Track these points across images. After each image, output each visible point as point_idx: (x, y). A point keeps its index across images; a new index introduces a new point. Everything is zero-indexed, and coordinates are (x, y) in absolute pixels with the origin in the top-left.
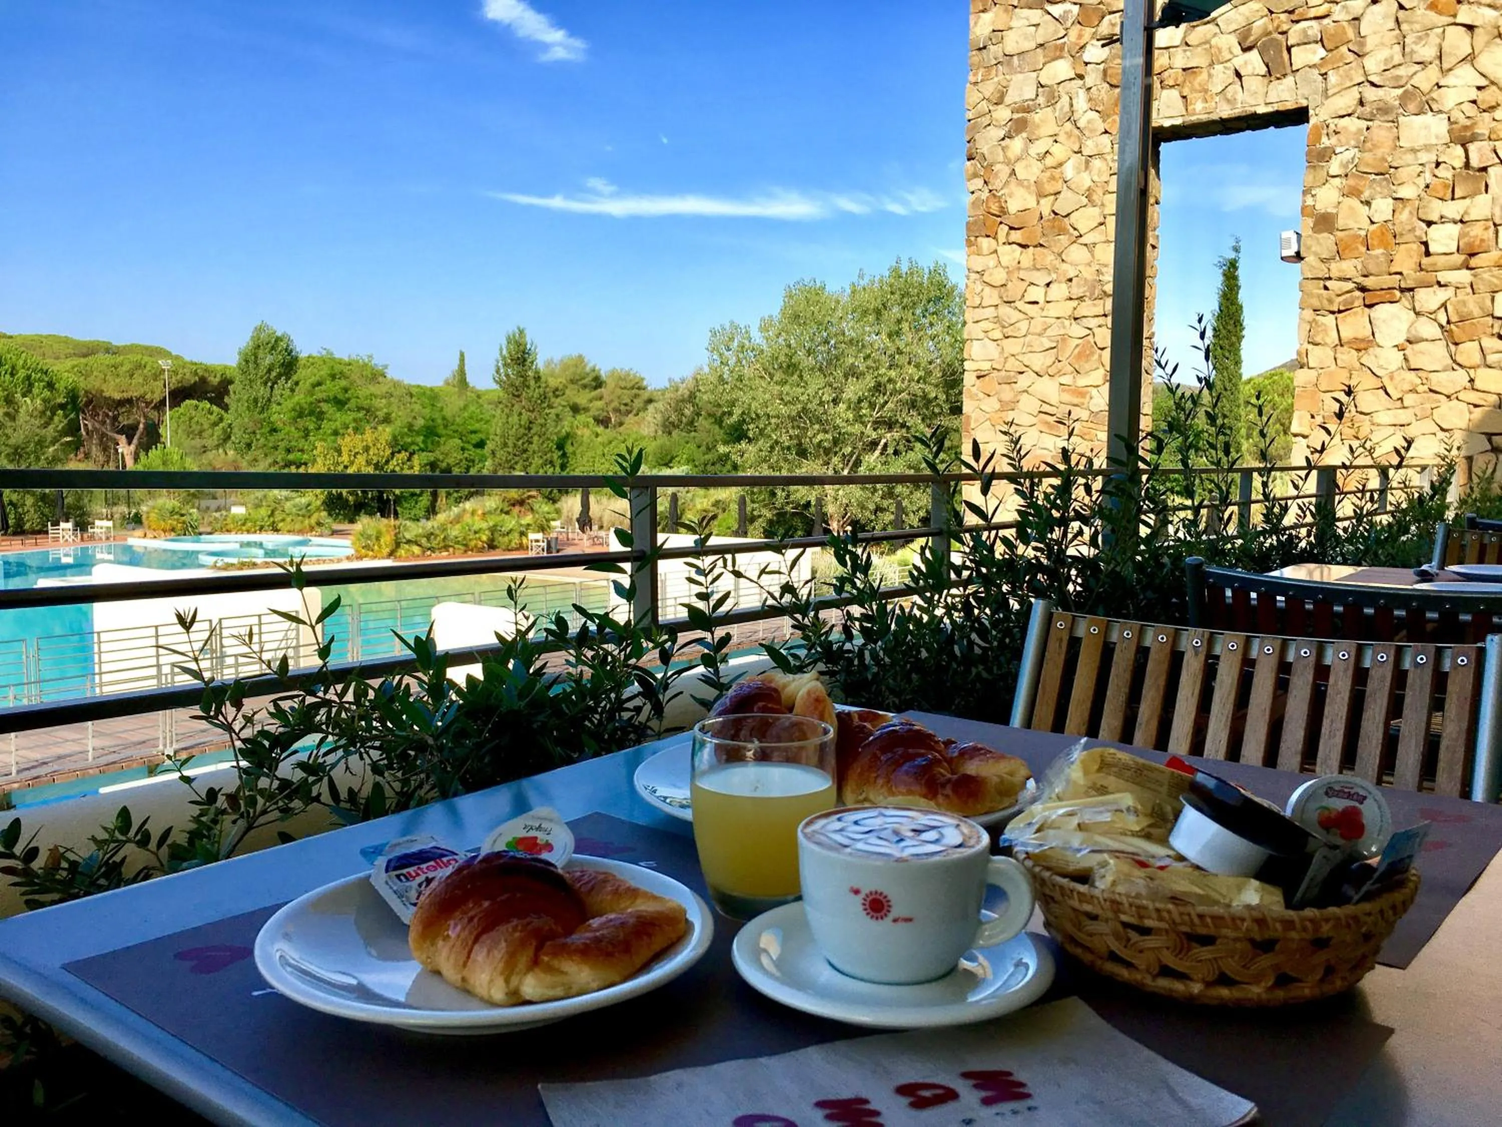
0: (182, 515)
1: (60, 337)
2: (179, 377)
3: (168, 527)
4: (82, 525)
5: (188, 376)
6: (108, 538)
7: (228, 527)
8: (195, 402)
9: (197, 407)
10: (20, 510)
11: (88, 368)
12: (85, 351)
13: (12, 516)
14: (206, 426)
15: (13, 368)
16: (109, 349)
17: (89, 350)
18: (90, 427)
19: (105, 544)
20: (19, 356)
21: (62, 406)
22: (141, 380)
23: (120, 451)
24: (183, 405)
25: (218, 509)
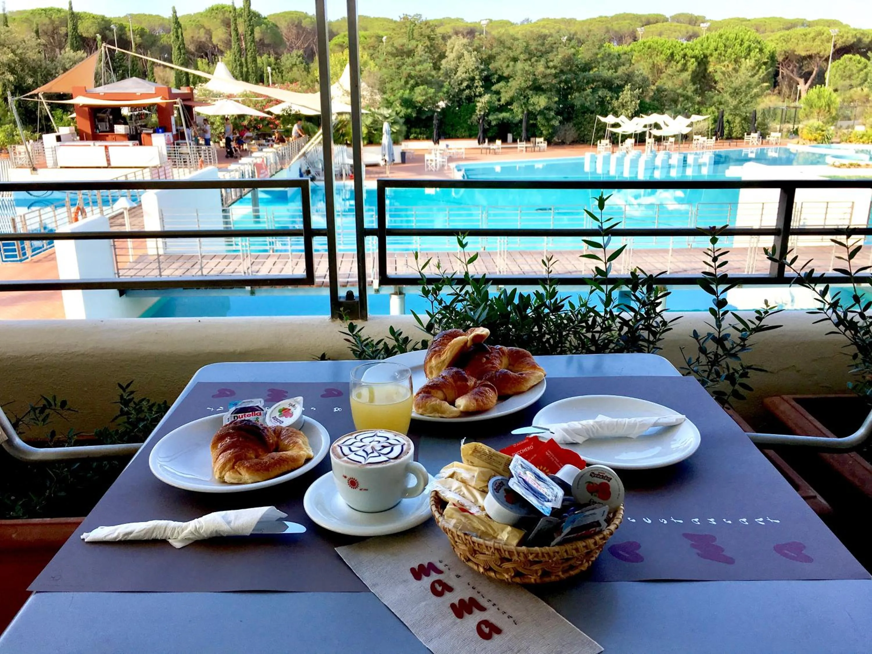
0: (823, 131)
1: (776, 18)
2: (844, 39)
3: (813, 138)
4: (763, 136)
5: (850, 38)
6: (776, 144)
7: (851, 140)
8: (850, 56)
9: (851, 59)
10: (732, 125)
11: (789, 37)
12: (789, 25)
13: (727, 129)
14: (855, 71)
15: (742, 41)
16: (804, 24)
17: (791, 25)
18: (785, 74)
19: (774, 147)
20: (746, 34)
21: (765, 63)
22: (819, 43)
23: (799, 88)
24: (842, 58)
25: (848, 128)
